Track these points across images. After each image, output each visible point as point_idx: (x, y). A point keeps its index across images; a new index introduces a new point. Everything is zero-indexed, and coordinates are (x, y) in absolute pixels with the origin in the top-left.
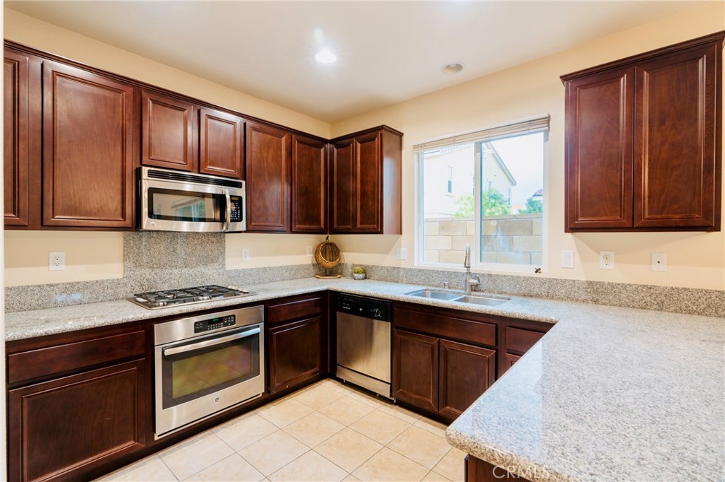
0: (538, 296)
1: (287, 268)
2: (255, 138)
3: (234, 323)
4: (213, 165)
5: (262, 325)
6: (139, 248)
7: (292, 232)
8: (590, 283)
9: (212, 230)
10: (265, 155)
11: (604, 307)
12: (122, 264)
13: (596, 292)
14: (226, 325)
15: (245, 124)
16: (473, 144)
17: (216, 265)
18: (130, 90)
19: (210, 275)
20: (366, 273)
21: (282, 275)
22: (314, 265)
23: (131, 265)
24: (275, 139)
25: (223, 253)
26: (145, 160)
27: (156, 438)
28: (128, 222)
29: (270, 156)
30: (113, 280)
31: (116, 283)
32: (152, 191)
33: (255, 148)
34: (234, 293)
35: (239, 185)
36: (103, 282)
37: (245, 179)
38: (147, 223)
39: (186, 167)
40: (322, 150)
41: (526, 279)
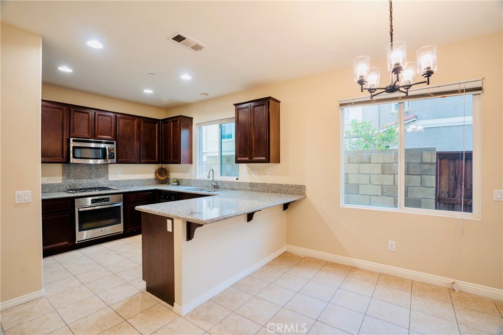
0: (236, 189)
1: (141, 180)
2: (121, 122)
3: (109, 201)
4: (101, 135)
5: (122, 203)
6: (69, 170)
7: (140, 163)
8: (250, 183)
9: (101, 163)
10: (126, 129)
11: (254, 192)
12: (61, 177)
13: (252, 186)
14: (105, 201)
15: (116, 116)
16: (218, 125)
17: (104, 178)
18: (65, 108)
19: (102, 182)
20: (178, 183)
21: (138, 183)
22: (155, 179)
23: (65, 177)
24: (131, 121)
25: (107, 173)
26: (71, 135)
27: (76, 243)
28: (64, 160)
29: (129, 129)
30: (58, 184)
31: (59, 185)
32: (74, 148)
33: (121, 126)
34: (110, 189)
35: (113, 143)
36: (54, 184)
37: (116, 141)
38: (72, 160)
39: (89, 137)
40: (157, 124)
41: (233, 182)
